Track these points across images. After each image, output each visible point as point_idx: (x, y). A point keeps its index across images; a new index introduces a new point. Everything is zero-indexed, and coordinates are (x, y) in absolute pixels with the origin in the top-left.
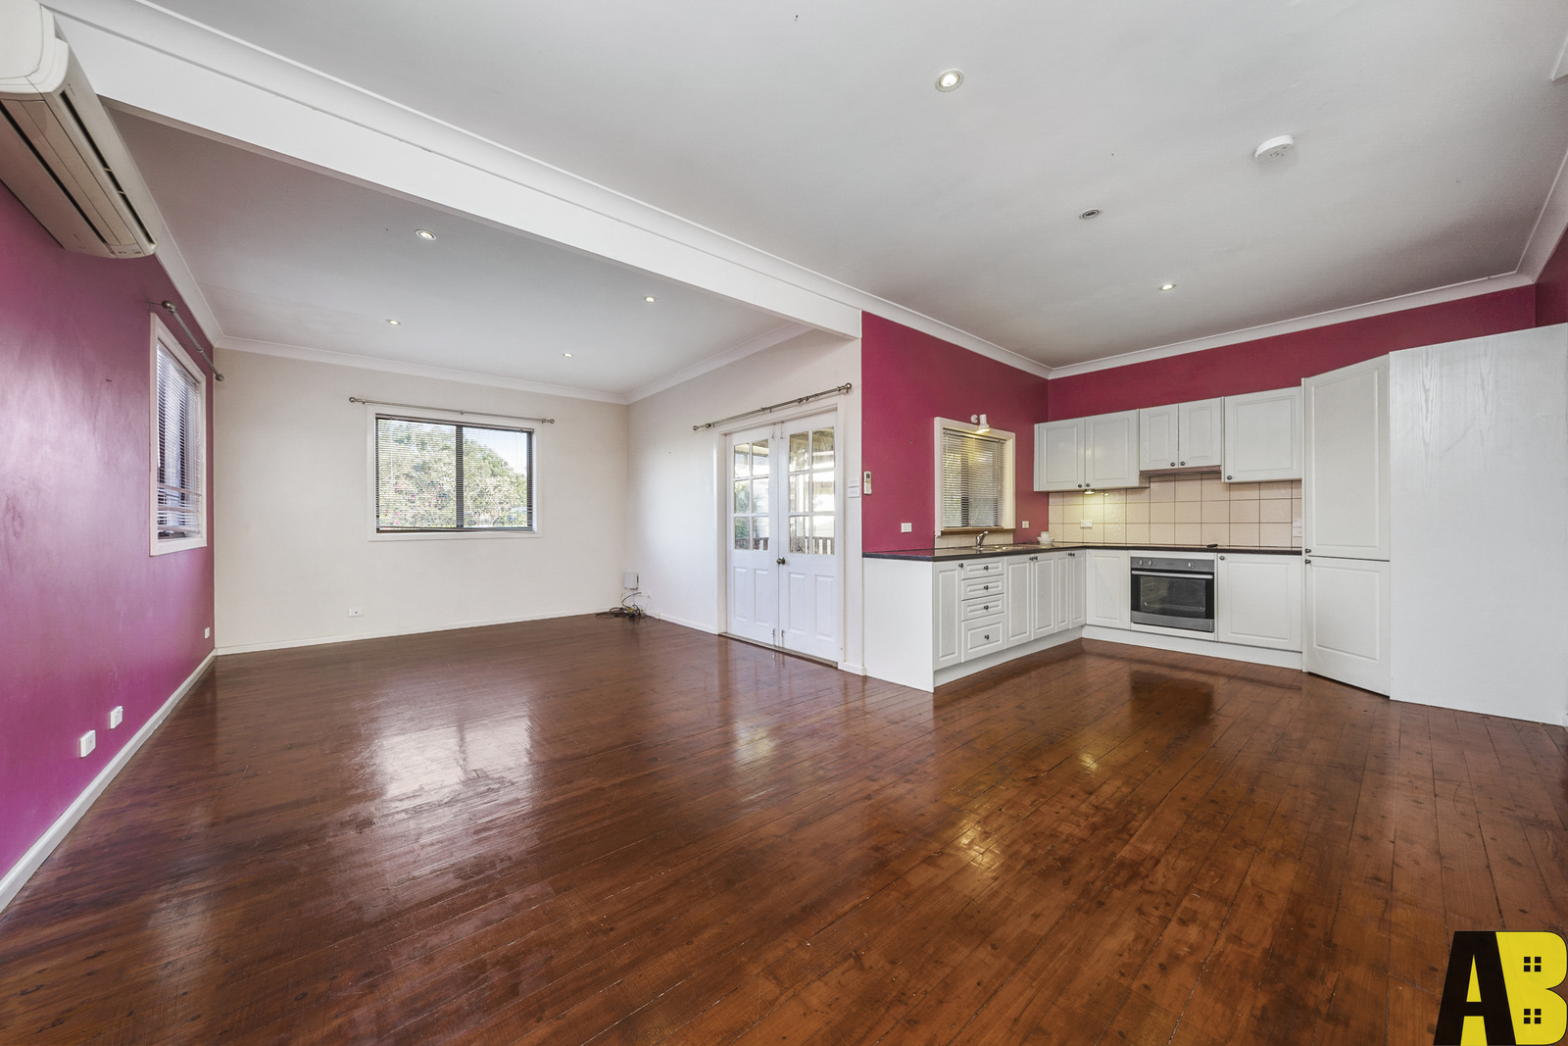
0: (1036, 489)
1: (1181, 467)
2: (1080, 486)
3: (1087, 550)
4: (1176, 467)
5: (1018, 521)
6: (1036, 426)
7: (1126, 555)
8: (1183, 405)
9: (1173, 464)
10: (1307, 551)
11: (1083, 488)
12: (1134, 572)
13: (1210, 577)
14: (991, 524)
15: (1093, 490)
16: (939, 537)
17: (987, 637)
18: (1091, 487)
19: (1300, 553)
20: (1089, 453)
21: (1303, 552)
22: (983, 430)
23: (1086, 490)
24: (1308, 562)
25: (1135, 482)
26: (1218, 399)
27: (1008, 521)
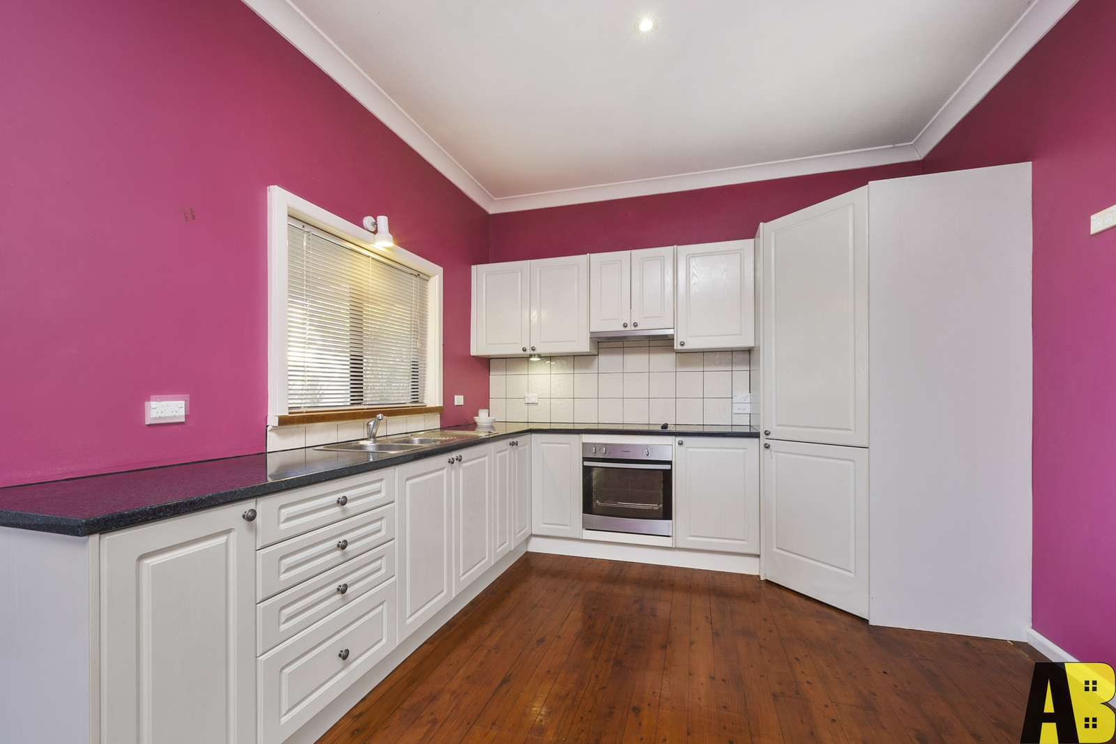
0: (473, 352)
1: (633, 328)
2: (524, 350)
3: (533, 435)
4: (628, 329)
5: (448, 395)
6: (474, 268)
7: (576, 441)
8: (635, 252)
9: (625, 326)
10: (767, 433)
11: (529, 352)
12: (587, 464)
13: (667, 467)
14: (405, 399)
15: (539, 356)
16: (274, 428)
17: (344, 656)
18: (537, 352)
19: (757, 435)
20: (534, 314)
21: (762, 435)
22: (384, 243)
23: (531, 356)
24: (767, 446)
25: (584, 346)
26: (671, 248)
27: (433, 396)
